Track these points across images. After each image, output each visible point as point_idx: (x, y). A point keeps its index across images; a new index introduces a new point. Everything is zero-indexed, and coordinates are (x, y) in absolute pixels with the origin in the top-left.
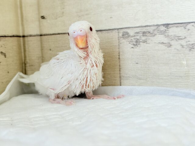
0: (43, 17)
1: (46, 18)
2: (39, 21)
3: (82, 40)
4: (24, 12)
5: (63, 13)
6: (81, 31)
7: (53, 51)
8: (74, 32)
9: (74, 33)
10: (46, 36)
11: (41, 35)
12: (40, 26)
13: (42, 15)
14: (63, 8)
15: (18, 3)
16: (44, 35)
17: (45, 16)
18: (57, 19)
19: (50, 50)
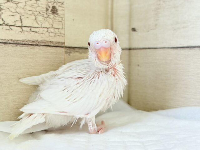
0: (134, 30)
1: (136, 30)
2: (130, 34)
3: (106, 53)
4: (114, 23)
5: (156, 25)
6: (106, 42)
7: (141, 67)
8: (98, 43)
9: (98, 45)
10: (135, 51)
11: (130, 49)
12: (130, 39)
13: (133, 27)
14: (157, 20)
15: (110, 14)
16: (134, 49)
17: (136, 28)
18: (148, 31)
19: (138, 65)
